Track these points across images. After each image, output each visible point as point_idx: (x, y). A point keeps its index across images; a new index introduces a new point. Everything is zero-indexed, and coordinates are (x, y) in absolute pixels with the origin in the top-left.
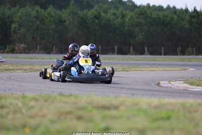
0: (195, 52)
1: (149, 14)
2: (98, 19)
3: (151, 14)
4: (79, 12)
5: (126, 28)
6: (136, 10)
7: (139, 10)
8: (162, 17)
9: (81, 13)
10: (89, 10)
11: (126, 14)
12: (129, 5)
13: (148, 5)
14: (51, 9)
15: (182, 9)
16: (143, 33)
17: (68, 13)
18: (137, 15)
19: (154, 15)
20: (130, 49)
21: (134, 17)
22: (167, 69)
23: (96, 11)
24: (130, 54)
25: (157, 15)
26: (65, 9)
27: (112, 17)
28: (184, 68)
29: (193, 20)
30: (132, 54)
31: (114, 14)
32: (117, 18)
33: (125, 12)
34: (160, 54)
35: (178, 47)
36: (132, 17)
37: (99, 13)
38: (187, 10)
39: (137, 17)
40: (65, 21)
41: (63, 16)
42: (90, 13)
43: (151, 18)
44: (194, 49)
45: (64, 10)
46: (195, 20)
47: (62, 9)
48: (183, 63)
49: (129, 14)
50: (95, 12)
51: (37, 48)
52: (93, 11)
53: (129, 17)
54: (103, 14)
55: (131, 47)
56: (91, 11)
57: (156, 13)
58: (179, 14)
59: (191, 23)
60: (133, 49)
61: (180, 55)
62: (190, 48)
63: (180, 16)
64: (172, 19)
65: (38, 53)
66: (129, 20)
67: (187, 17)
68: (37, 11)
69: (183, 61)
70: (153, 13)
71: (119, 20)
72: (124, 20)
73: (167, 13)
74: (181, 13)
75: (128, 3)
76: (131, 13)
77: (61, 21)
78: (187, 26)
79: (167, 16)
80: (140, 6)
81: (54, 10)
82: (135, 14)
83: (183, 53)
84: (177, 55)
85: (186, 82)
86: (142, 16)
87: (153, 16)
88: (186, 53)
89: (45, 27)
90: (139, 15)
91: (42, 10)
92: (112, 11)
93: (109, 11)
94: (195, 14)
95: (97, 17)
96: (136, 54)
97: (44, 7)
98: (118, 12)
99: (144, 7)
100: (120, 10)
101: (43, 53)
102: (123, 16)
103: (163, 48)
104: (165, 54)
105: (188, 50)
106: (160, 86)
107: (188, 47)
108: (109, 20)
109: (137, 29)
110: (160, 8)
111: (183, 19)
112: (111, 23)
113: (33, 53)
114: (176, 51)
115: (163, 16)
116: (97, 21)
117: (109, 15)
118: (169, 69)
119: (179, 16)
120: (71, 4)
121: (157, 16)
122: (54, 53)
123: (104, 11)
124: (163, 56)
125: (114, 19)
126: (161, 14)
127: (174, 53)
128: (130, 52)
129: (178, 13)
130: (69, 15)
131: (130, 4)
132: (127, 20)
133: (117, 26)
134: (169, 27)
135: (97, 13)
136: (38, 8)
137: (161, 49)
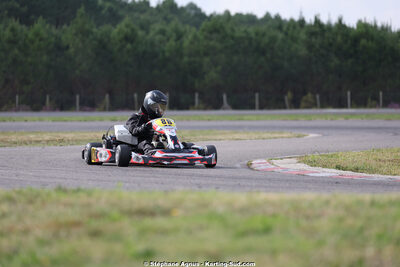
0: (318, 103)
1: (229, 31)
2: (132, 42)
3: (233, 30)
4: (95, 30)
5: (186, 59)
6: (204, 24)
7: (210, 24)
8: (253, 35)
9: (98, 31)
10: (114, 25)
11: (185, 31)
12: (189, 14)
13: (227, 13)
14: (40, 25)
15: (292, 20)
16: (219, 68)
17: (74, 31)
18: (205, 33)
19: (239, 32)
20: (194, 98)
21: (201, 37)
22: (265, 135)
23: (127, 26)
24: (194, 109)
25: (245, 31)
26: (68, 25)
27: (158, 37)
28: (297, 132)
29: (313, 40)
30: (198, 109)
31: (162, 32)
32: (168, 39)
33: (182, 28)
34: (252, 107)
35: (286, 93)
36: (195, 37)
37: (133, 30)
38: (302, 22)
39: (206, 38)
40: (68, 47)
41: (63, 38)
42: (116, 31)
43: (233, 38)
44: (318, 97)
45: (65, 27)
46: (316, 41)
47: (63, 24)
48: (295, 123)
49: (191, 32)
50: (126, 30)
51: (14, 102)
52: (121, 26)
53: (190, 37)
54: (140, 33)
55: (197, 95)
56: (118, 26)
57: (243, 29)
58: (288, 29)
59: (310, 47)
60: (200, 98)
61: (291, 108)
62: (309, 95)
63: (290, 32)
64: (273, 39)
65: (17, 110)
66: (192, 43)
67: (303, 36)
68: (13, 30)
69: (297, 120)
70: (236, 29)
71: (172, 42)
72: (181, 44)
73: (263, 28)
74: (291, 28)
75: (188, 11)
76: (194, 29)
77: (60, 48)
78: (303, 51)
79: (264, 35)
80: (211, 15)
81: (48, 26)
82: (203, 30)
83: (296, 104)
84: (285, 108)
85: (303, 159)
86: (215, 35)
87: (237, 34)
88: (303, 104)
89: (29, 60)
90: (211, 33)
91: (24, 27)
92: (157, 27)
93: (152, 26)
94: (318, 29)
95: (129, 38)
96: (205, 109)
97: (27, 20)
98: (169, 29)
99: (219, 17)
100: (173, 24)
101: (26, 110)
102: (180, 36)
103: (257, 95)
104: (262, 107)
105: (305, 98)
106: (252, 169)
107: (305, 93)
108: (152, 44)
109: (207, 60)
110: (251, 19)
111: (294, 39)
112: (157, 49)
113: (6, 111)
114: (283, 100)
115: (257, 34)
116: (129, 46)
117: (152, 34)
118: (269, 135)
119: (286, 34)
120: (78, 15)
121: (244, 35)
122: (46, 110)
123: (142, 27)
124: (258, 112)
125: (161, 42)
126: (251, 30)
127: (279, 104)
128: (193, 104)
129: (285, 28)
130: (76, 34)
131: (193, 12)
132: (186, 42)
133: (167, 54)
134: (268, 55)
135: (128, 30)
136: (14, 23)
137: (254, 98)
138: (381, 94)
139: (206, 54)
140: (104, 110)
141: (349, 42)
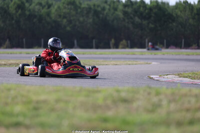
0: (129, 46)
2: (22, 9)
3: (80, 4)
8: (92, 7)
11: (52, 4)
16: (72, 25)
18: (65, 5)
21: (62, 7)
25: (88, 5)
27: (37, 7)
31: (40, 4)
32: (43, 8)
33: (50, 2)
34: (91, 47)
35: (111, 40)
36: (59, 7)
37: (23, 3)
39: (65, 8)
42: (12, 4)
43: (80, 8)
44: (129, 42)
46: (129, 10)
50: (18, 2)
53: (56, 7)
54: (27, 5)
58: (111, 3)
59: (125, 13)
61: (113, 48)
62: (124, 42)
63: (112, 5)
64: (104, 9)
66: (56, 10)
67: (120, 7)
71: (45, 10)
72: (50, 11)
78: (121, 15)
79: (98, 6)
82: (64, 3)
83: (116, 46)
84: (109, 48)
86: (70, 6)
87: (83, 6)
88: (120, 46)
90: (68, 5)
94: (129, 3)
95: (20, 7)
98: (43, 2)
102: (49, 6)
103: (94, 41)
104: (97, 47)
105: (122, 43)
107: (121, 40)
108: (34, 11)
111: (116, 9)
112: (36, 14)
114: (109, 44)
115: (94, 6)
116: (20, 11)
117: (33, 5)
119: (110, 5)
121: (86, 6)
123: (27, 1)
125: (39, 10)
127: (107, 46)
129: (109, 3)
132: (53, 10)
137: (92, 42)
138: (165, 41)
139: (65, 17)
140: (7, 48)
141: (147, 11)
